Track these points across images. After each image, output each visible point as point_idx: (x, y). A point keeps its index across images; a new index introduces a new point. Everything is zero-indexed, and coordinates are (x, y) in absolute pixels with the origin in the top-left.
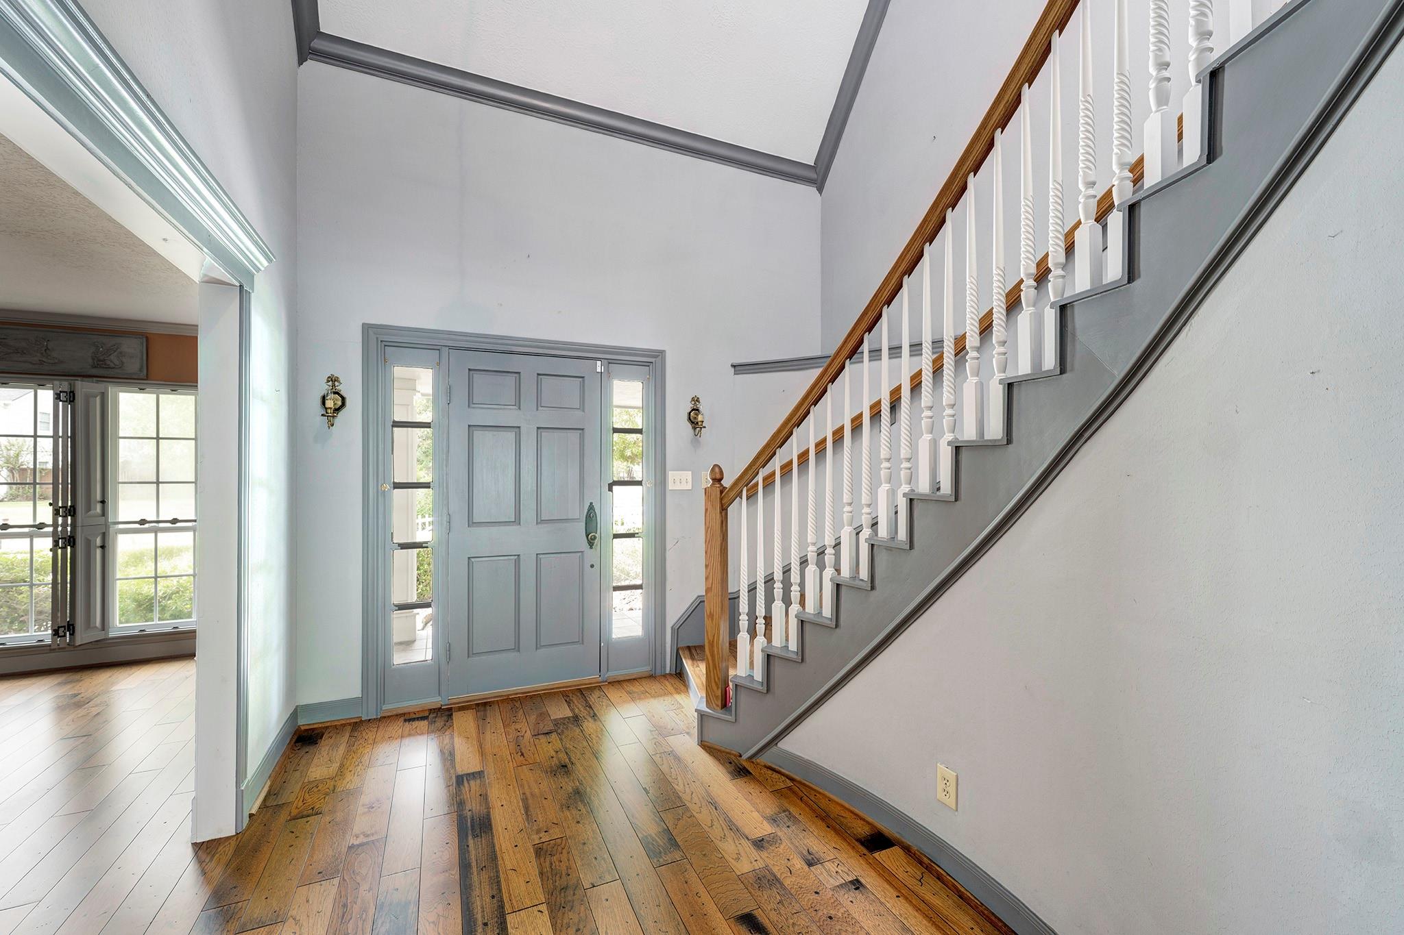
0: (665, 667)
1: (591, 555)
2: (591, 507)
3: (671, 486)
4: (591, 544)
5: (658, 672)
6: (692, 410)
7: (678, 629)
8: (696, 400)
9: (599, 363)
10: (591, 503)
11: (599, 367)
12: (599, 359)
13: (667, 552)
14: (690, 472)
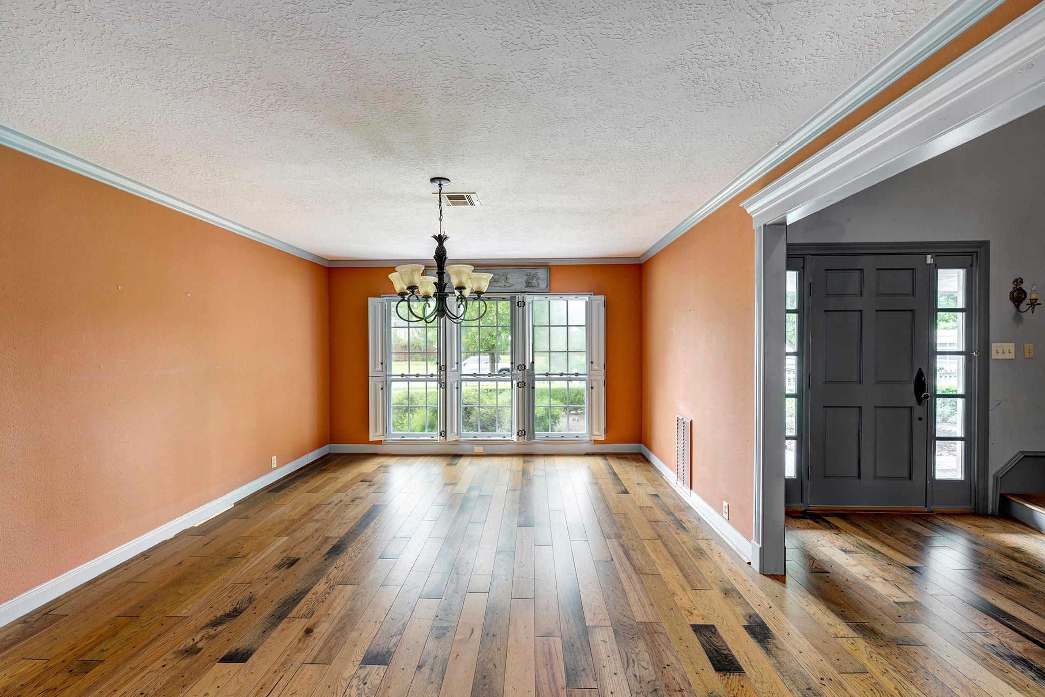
0: (987, 508)
1: (919, 411)
2: (920, 371)
3: (994, 355)
4: (920, 401)
5: (981, 511)
6: (1015, 291)
7: (1001, 477)
8: (1018, 281)
9: (929, 257)
10: (920, 369)
11: (929, 260)
12: (928, 253)
13: (990, 412)
14: (1013, 344)
